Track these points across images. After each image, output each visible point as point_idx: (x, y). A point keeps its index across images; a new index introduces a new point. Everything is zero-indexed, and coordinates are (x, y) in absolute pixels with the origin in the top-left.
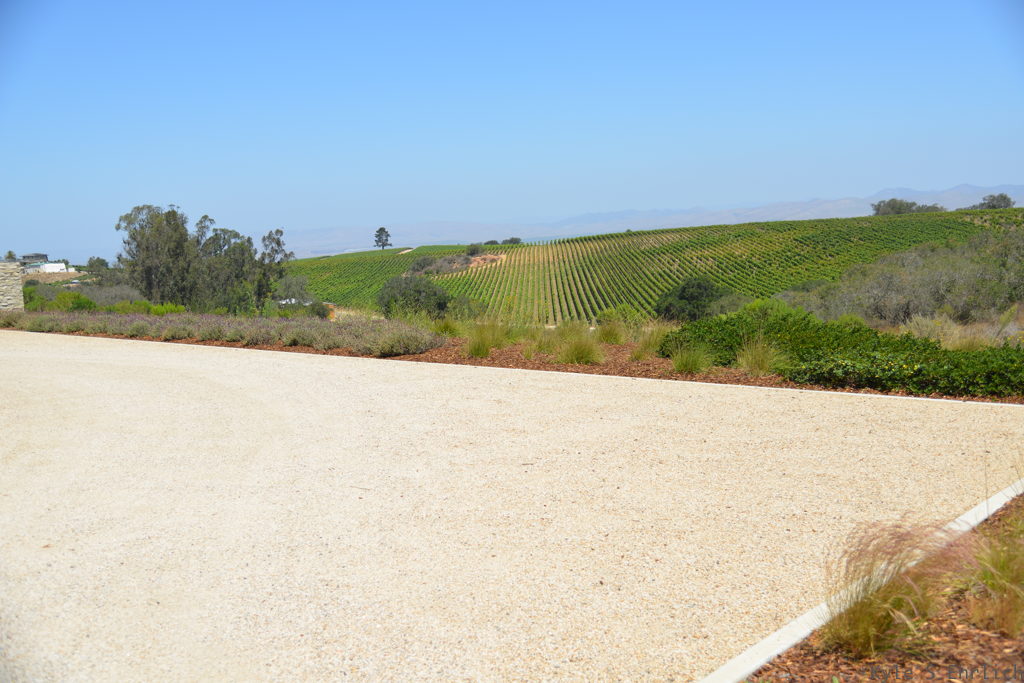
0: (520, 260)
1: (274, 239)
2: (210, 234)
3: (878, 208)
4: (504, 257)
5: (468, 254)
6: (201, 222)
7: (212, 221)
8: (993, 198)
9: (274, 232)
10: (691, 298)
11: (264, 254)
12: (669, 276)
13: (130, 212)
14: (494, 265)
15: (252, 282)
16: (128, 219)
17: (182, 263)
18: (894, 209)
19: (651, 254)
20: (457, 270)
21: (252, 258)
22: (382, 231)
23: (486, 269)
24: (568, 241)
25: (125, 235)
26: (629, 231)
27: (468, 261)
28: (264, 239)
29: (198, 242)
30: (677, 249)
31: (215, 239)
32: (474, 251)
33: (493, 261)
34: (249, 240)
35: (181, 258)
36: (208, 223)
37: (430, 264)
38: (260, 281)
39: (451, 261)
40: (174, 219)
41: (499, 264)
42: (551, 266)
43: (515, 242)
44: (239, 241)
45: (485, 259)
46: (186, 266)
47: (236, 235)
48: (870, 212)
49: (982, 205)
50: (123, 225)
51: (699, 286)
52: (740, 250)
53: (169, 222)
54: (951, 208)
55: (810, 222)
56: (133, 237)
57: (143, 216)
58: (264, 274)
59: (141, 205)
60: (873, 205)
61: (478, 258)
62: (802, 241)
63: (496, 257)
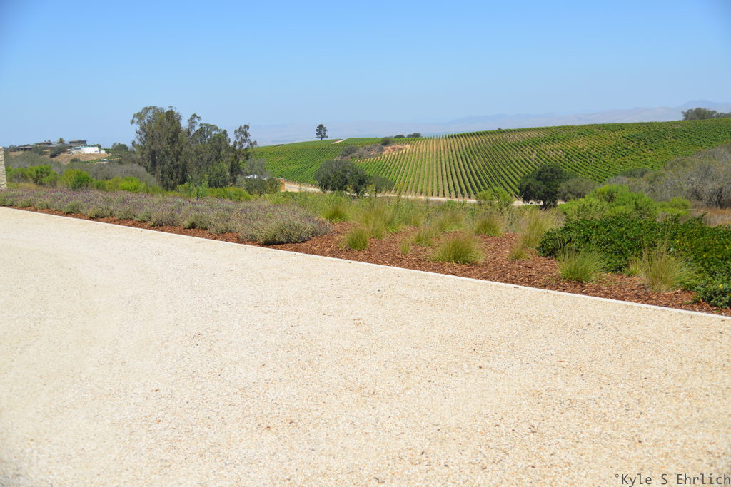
0: (419, 149)
1: (243, 132)
2: (197, 128)
3: (686, 115)
4: (408, 147)
5: (382, 145)
6: (191, 119)
7: (199, 118)
9: (243, 126)
10: (546, 180)
11: (235, 142)
12: (529, 163)
13: (140, 111)
14: (400, 152)
15: (227, 163)
16: (139, 116)
17: (177, 148)
18: (699, 115)
19: (516, 146)
20: (373, 156)
21: (227, 145)
22: (321, 127)
23: (395, 155)
24: (455, 136)
25: (137, 127)
26: (499, 129)
27: (382, 150)
28: (236, 132)
29: (189, 133)
30: (536, 143)
31: (201, 131)
32: (386, 142)
33: (400, 149)
34: (225, 132)
35: (177, 144)
36: (196, 120)
37: (354, 151)
38: (232, 162)
39: (370, 150)
40: (171, 117)
41: (404, 151)
42: (442, 154)
43: (416, 136)
44: (217, 133)
45: (394, 148)
46: (179, 150)
47: (216, 129)
48: (681, 118)
50: (136, 120)
51: (552, 171)
52: (582, 144)
53: (168, 119)
55: (635, 124)
56: (143, 129)
57: (150, 114)
58: (236, 157)
59: (148, 106)
60: (683, 112)
61: (389, 148)
62: (629, 139)
63: (402, 147)
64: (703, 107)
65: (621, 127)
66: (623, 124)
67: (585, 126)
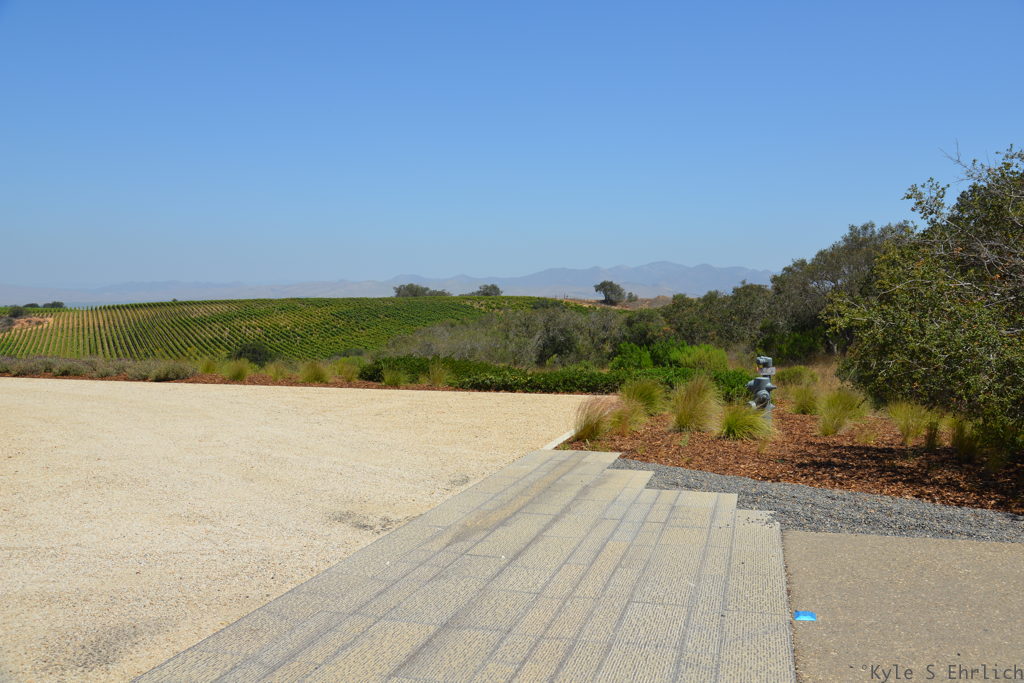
0: (68, 324)
3: (399, 291)
4: (51, 320)
5: (11, 316)
8: (487, 287)
12: (220, 342)
14: (40, 327)
18: (411, 292)
19: (202, 322)
24: (118, 308)
26: (175, 300)
30: (226, 319)
32: (17, 313)
33: (38, 323)
41: (45, 325)
42: (102, 331)
43: (57, 306)
45: (30, 322)
48: (392, 294)
49: (479, 292)
52: (284, 321)
54: (456, 294)
55: (343, 299)
60: (395, 288)
61: (22, 320)
62: (338, 316)
63: (42, 320)
64: (415, 284)
65: (328, 302)
66: (330, 299)
67: (286, 300)
